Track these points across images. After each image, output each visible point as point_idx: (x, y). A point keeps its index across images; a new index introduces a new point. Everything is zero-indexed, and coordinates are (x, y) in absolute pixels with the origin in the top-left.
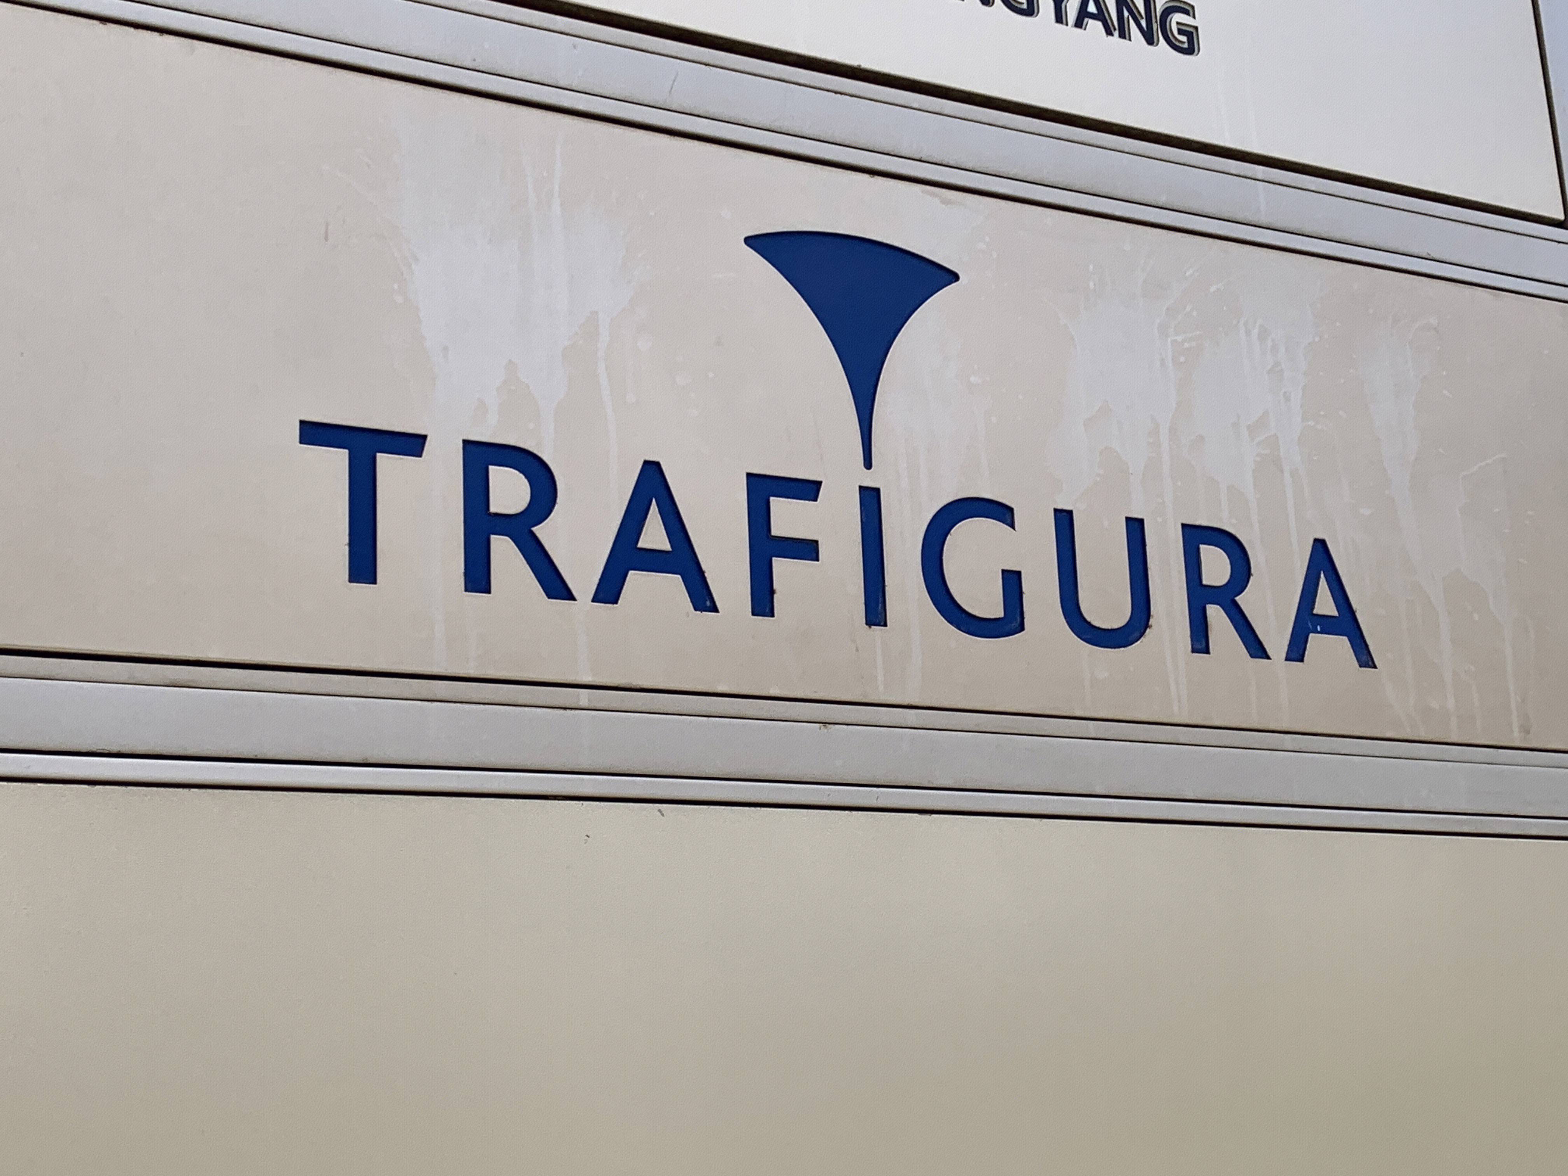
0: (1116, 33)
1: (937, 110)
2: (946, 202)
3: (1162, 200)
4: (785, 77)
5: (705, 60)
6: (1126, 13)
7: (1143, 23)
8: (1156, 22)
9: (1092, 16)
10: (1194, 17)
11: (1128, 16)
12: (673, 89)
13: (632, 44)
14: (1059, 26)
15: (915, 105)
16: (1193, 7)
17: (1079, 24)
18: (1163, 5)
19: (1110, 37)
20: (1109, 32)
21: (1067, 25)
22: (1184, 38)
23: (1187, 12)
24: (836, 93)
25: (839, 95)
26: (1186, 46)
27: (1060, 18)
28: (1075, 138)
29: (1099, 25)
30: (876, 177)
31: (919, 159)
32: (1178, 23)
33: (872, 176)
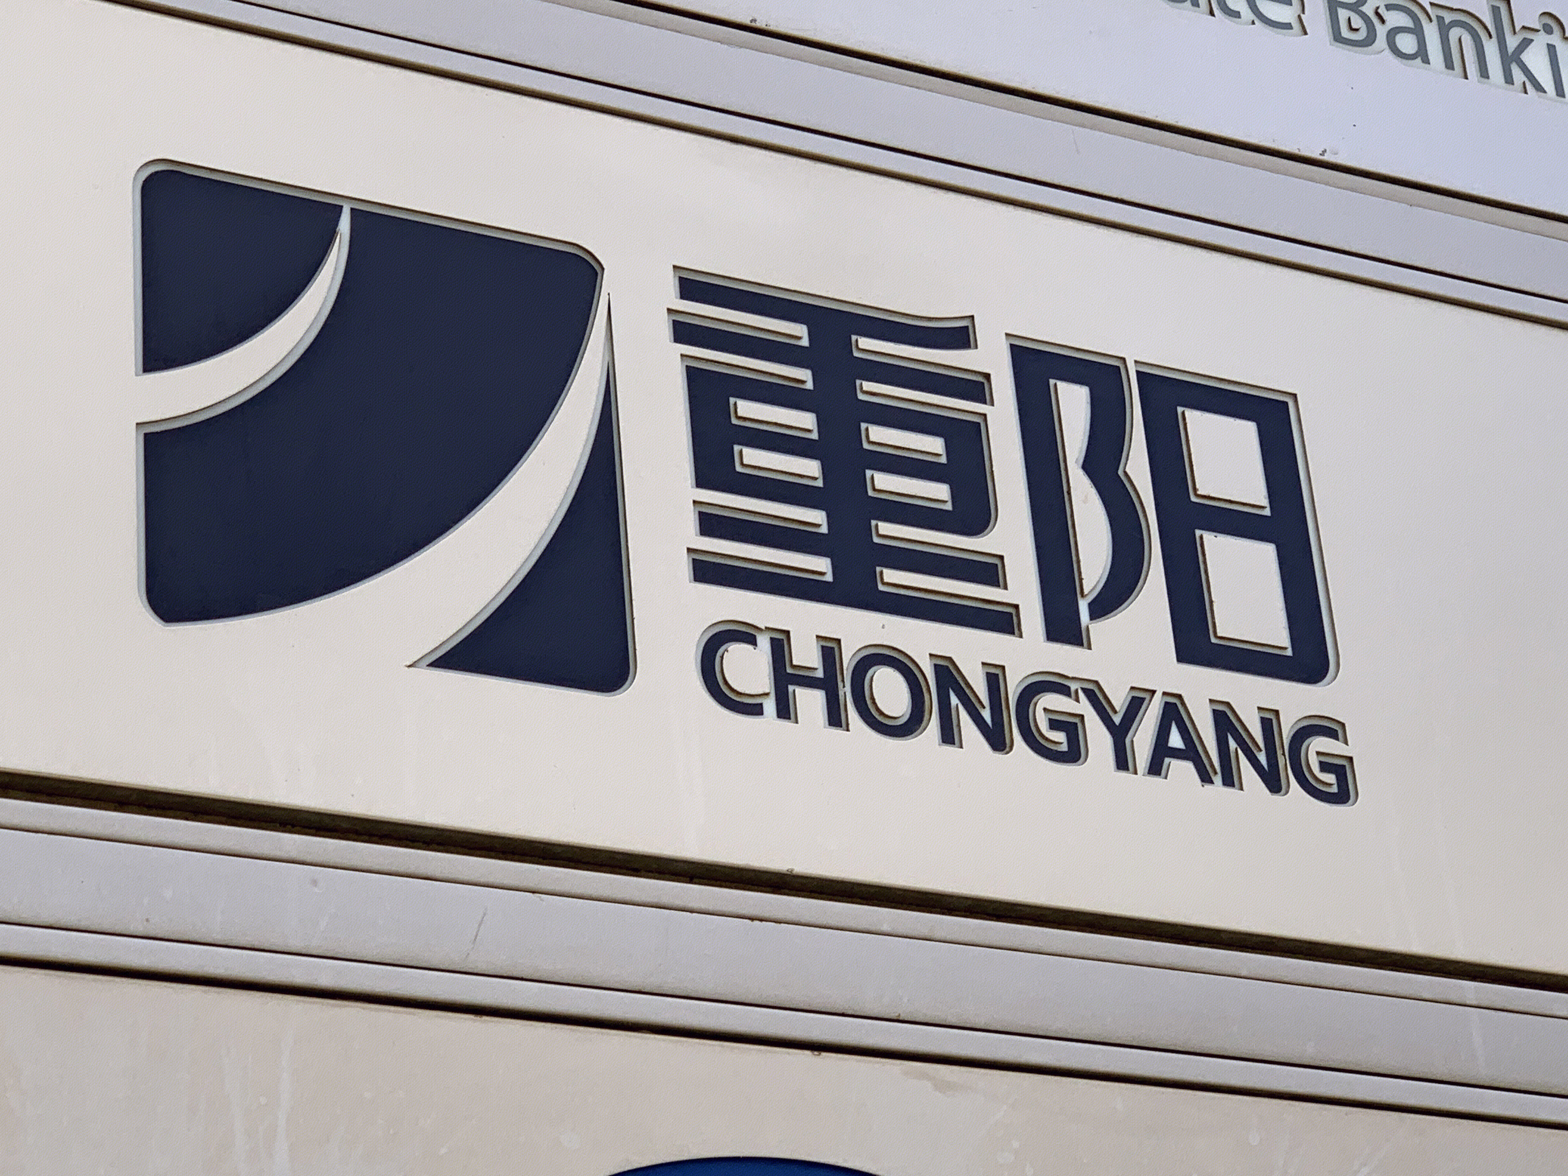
0: (1218, 779)
1: (925, 932)
2: (942, 1086)
3: (1309, 1052)
4: (665, 900)
5: (531, 885)
6: (1233, 745)
7: (1262, 758)
8: (1284, 754)
9: (1176, 754)
10: (1346, 743)
11: (1236, 749)
12: (478, 937)
13: (412, 870)
14: (1123, 774)
15: (885, 928)
16: (1343, 725)
17: (1155, 768)
18: (1292, 726)
19: (1208, 787)
20: (1206, 778)
21: (1136, 773)
22: (1330, 778)
23: (1331, 733)
24: (752, 919)
25: (757, 923)
26: (1334, 789)
27: (1123, 762)
28: (1159, 961)
29: (1187, 767)
30: (824, 1054)
31: (895, 1018)
32: (1318, 753)
33: (816, 1053)
